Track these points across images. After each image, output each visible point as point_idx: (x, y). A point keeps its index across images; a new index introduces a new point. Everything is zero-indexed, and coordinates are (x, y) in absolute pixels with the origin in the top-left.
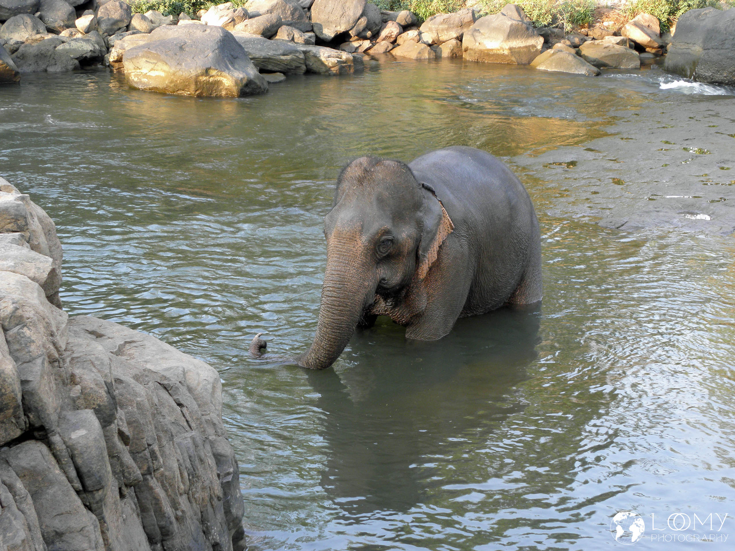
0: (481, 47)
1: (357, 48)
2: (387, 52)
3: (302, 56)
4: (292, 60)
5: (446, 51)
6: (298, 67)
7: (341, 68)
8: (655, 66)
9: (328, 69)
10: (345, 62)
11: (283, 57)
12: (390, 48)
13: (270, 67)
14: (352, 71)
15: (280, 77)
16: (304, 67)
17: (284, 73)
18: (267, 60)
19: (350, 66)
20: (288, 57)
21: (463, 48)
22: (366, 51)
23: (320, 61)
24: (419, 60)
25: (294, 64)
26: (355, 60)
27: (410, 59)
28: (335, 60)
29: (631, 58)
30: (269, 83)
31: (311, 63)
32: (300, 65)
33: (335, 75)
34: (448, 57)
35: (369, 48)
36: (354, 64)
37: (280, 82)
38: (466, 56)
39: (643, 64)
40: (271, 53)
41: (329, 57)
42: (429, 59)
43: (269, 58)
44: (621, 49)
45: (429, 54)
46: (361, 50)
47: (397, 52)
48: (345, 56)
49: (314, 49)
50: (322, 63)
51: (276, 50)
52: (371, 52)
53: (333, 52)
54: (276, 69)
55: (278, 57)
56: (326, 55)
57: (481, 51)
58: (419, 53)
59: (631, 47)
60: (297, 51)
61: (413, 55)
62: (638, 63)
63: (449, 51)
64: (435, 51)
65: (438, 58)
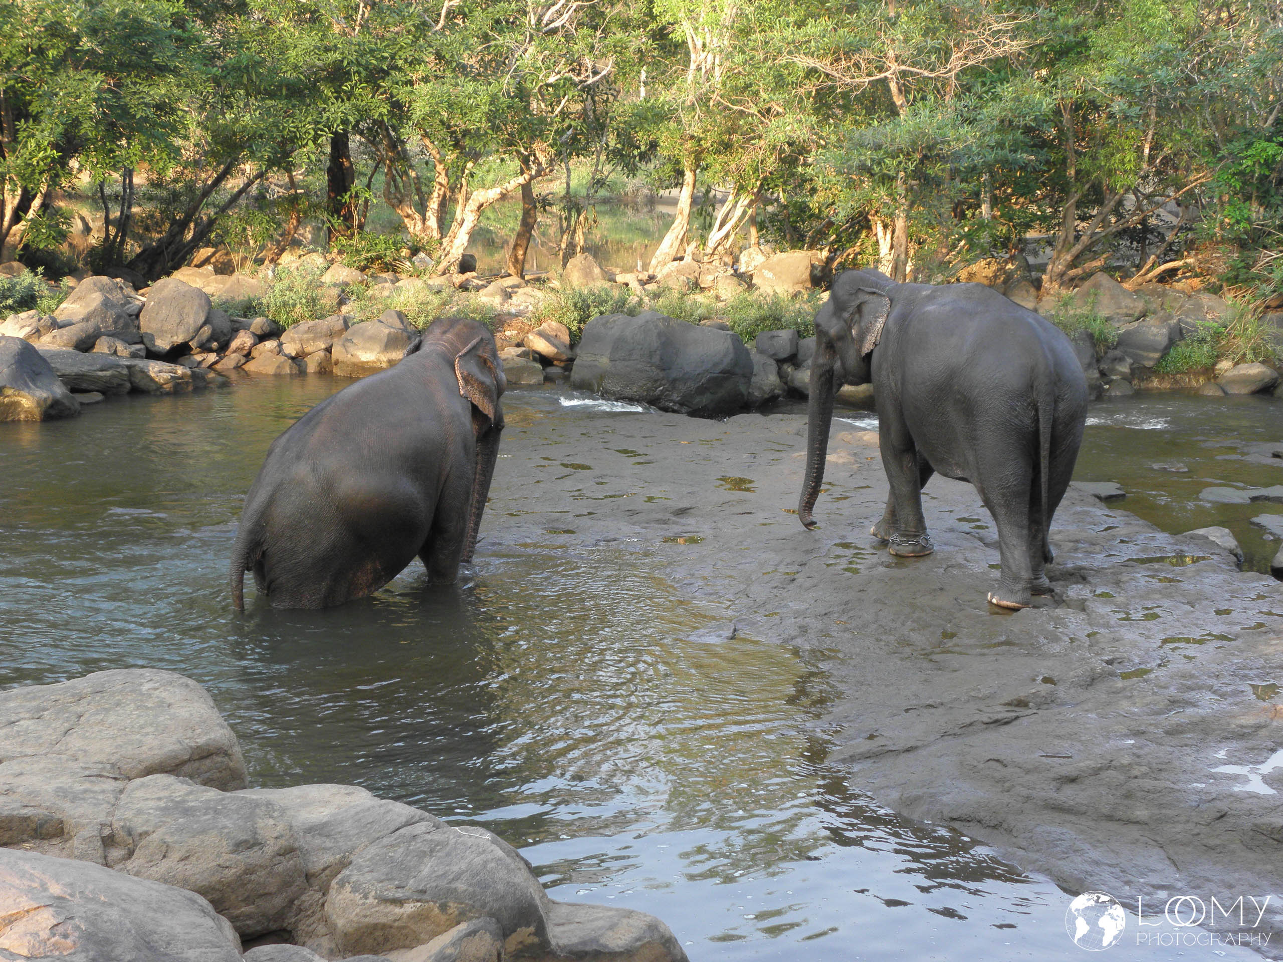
0: (354, 360)
1: (200, 363)
2: (238, 368)
3: (125, 372)
4: (113, 376)
5: (312, 366)
6: (119, 385)
7: (177, 385)
8: (561, 381)
9: (160, 386)
10: (179, 378)
11: (100, 373)
12: (243, 361)
13: (84, 386)
14: (190, 388)
15: (98, 397)
16: (128, 385)
17: (103, 393)
18: (80, 377)
19: (187, 383)
20: (108, 373)
21: (333, 361)
22: (211, 367)
23: (149, 377)
24: (278, 376)
25: (115, 381)
26: (194, 375)
27: (267, 375)
28: (167, 376)
29: (532, 372)
30: (82, 404)
31: (138, 379)
32: (121, 382)
33: (168, 394)
34: (315, 373)
35: (216, 363)
36: (194, 380)
37: (97, 403)
38: (336, 370)
39: (548, 379)
40: (85, 369)
41: (160, 372)
42: (291, 375)
43: (83, 375)
44: (522, 361)
45: (291, 368)
46: (205, 365)
47: (251, 367)
48: (180, 370)
49: (140, 363)
50: (152, 379)
51: (91, 365)
52: (218, 367)
53: (166, 366)
54: (92, 387)
55: (94, 374)
56: (156, 369)
57: (354, 364)
58: (278, 367)
59: (535, 359)
60: (118, 366)
61: (271, 370)
62: (541, 378)
63: (315, 364)
64: (299, 366)
65: (302, 373)
